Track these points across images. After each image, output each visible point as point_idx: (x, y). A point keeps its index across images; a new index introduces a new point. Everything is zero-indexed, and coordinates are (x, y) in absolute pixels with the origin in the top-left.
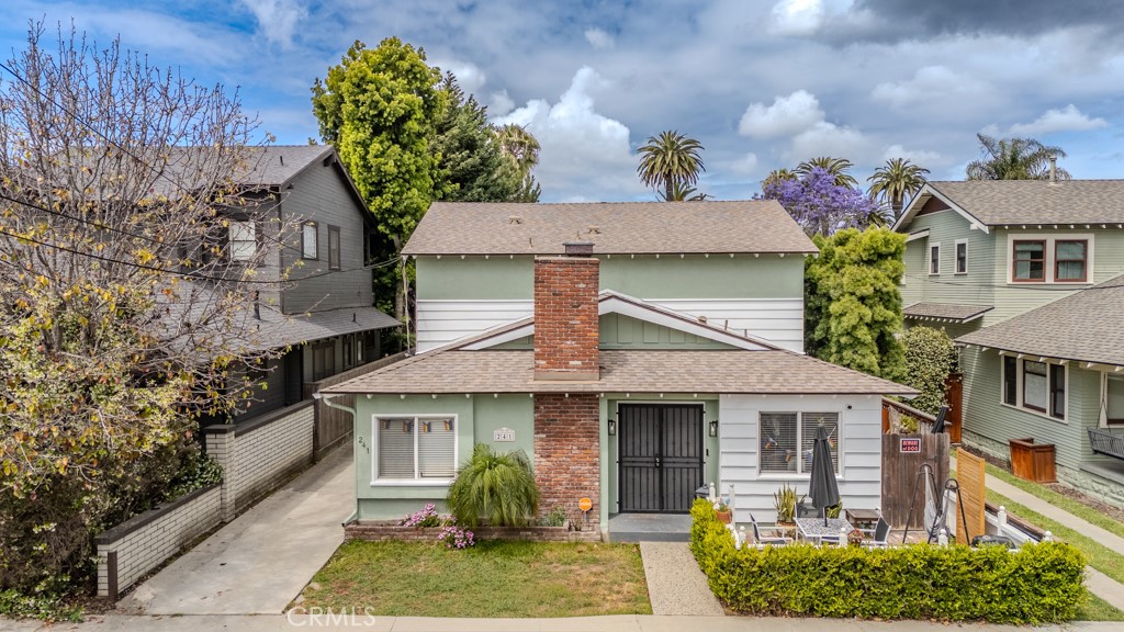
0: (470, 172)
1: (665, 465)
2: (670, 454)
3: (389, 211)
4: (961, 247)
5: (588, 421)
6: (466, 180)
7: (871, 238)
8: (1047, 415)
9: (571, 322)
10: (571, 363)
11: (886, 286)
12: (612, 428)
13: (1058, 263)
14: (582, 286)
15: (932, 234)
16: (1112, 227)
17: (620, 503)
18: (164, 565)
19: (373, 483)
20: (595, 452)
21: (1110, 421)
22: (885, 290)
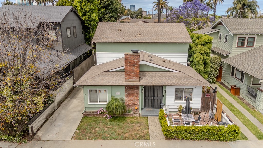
0: (108, 5)
1: (154, 98)
2: (155, 96)
3: (88, 20)
4: (226, 36)
5: (137, 90)
6: (107, 7)
7: (205, 39)
8: (240, 81)
9: (133, 69)
10: (133, 78)
11: (207, 51)
12: (142, 91)
13: (248, 42)
14: (136, 60)
15: (220, 31)
16: (261, 34)
17: (144, 106)
18: (43, 124)
19: (88, 104)
20: (138, 97)
21: (253, 84)
22: (207, 52)
